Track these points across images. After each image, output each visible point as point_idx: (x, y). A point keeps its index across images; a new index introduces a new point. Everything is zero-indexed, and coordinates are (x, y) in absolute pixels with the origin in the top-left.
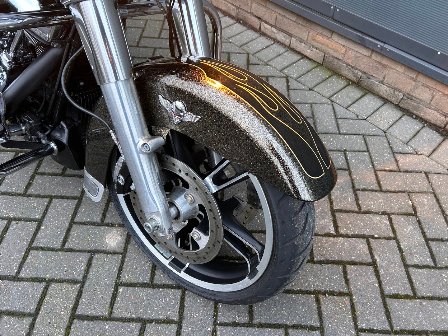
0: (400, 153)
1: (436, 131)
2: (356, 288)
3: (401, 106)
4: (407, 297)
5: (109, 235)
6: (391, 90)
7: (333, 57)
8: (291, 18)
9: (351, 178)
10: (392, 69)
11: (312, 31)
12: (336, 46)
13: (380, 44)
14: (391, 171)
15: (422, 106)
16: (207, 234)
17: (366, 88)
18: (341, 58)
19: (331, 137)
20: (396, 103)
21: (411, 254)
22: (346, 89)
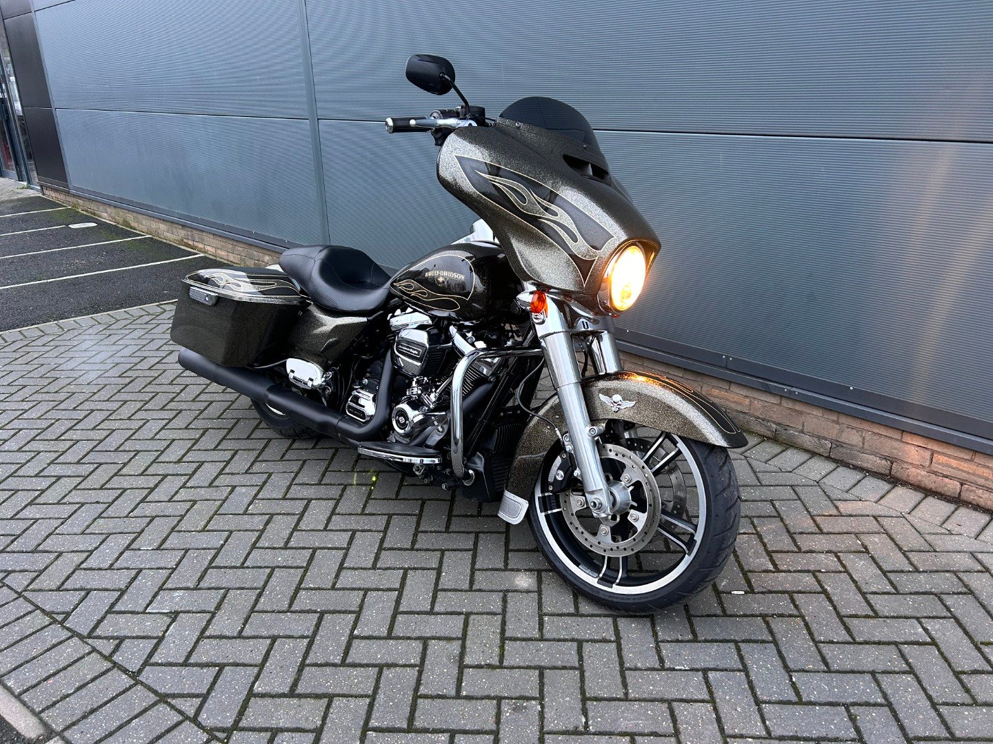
0: (840, 500)
1: (882, 479)
2: (808, 611)
3: (833, 457)
4: (867, 617)
5: (519, 578)
6: (816, 439)
7: (737, 411)
8: (676, 374)
9: (784, 524)
10: (809, 414)
11: (705, 385)
12: (736, 398)
13: (786, 389)
14: (831, 516)
15: (855, 452)
16: (644, 512)
17: (785, 442)
18: (747, 411)
19: (752, 489)
20: (826, 455)
21: (867, 583)
22: (761, 445)
